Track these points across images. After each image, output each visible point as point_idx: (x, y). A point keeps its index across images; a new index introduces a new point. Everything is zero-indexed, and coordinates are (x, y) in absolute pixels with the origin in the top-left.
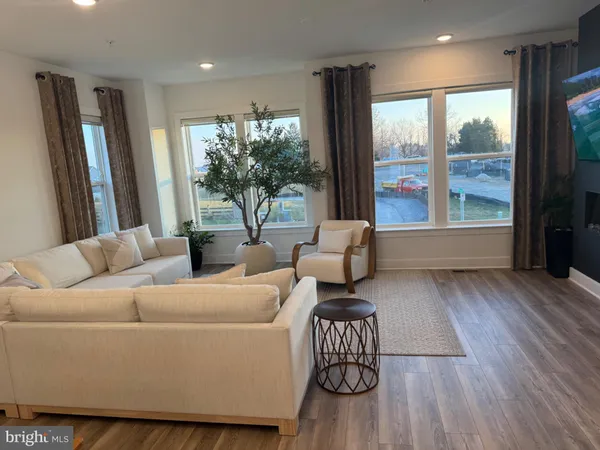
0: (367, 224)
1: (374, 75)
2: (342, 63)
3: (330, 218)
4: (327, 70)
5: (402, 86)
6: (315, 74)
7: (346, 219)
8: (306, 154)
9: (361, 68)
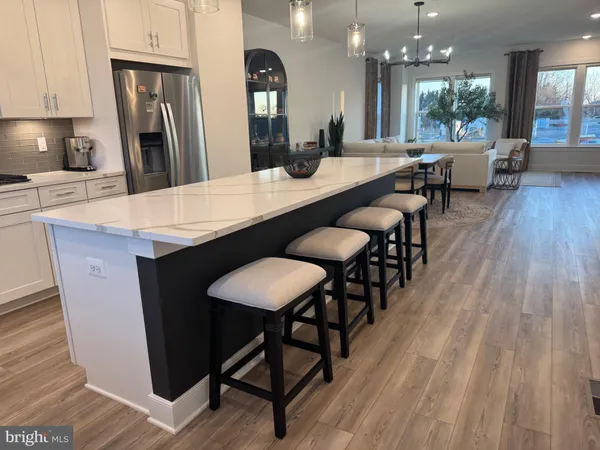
0: (525, 141)
1: (542, 56)
2: (523, 48)
3: (503, 137)
4: (512, 53)
5: (560, 62)
6: (505, 55)
7: (513, 137)
8: (493, 101)
9: (534, 52)
